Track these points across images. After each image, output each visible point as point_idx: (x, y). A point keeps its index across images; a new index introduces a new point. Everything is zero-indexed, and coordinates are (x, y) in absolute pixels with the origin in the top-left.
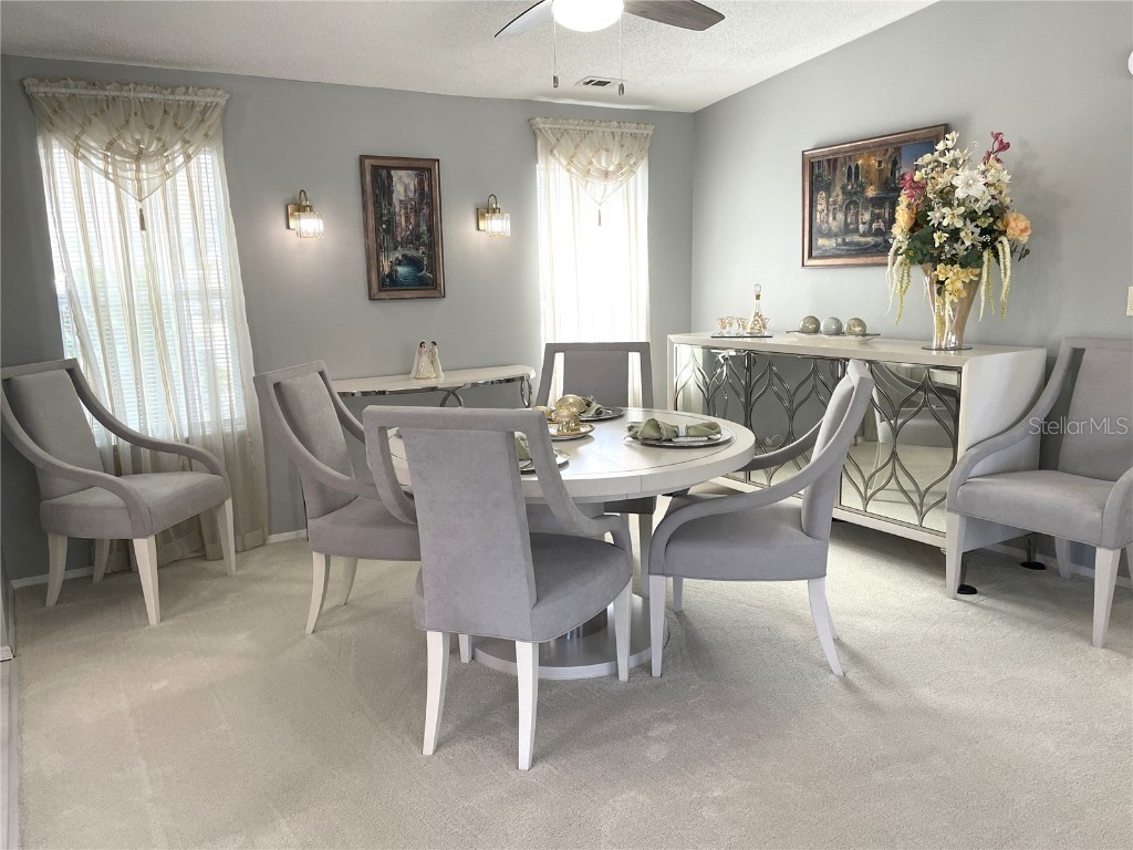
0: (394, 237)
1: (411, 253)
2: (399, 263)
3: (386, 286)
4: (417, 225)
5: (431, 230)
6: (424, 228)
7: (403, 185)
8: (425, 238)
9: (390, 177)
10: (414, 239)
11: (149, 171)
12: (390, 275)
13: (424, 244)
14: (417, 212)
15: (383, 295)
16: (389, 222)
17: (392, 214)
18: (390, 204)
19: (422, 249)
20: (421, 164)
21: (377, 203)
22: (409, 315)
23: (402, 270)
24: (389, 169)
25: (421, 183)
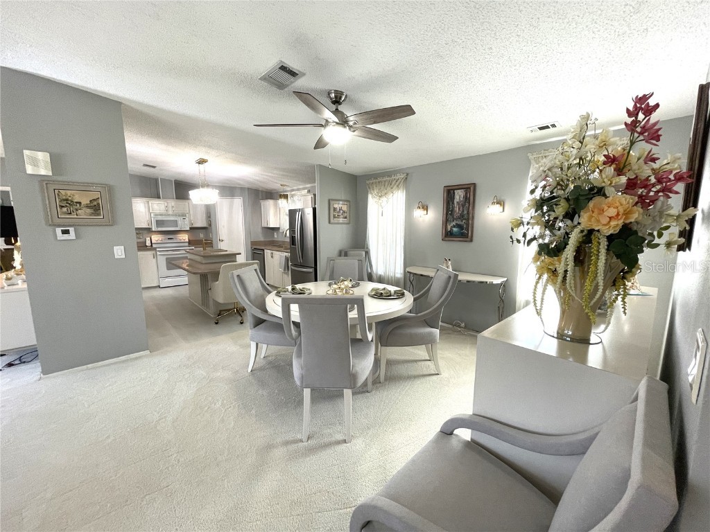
0: (453, 218)
1: (459, 223)
2: (454, 226)
3: (448, 235)
4: (463, 211)
5: (468, 213)
6: (465, 212)
7: (459, 195)
8: (466, 217)
9: (454, 193)
10: (462, 217)
11: (384, 199)
12: (450, 231)
13: (465, 219)
14: (463, 206)
15: (446, 239)
16: (452, 211)
17: (453, 208)
18: (453, 203)
19: (464, 221)
20: (466, 186)
21: (448, 203)
22: (456, 247)
23: (455, 229)
24: (454, 190)
25: (466, 194)
